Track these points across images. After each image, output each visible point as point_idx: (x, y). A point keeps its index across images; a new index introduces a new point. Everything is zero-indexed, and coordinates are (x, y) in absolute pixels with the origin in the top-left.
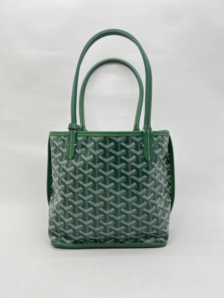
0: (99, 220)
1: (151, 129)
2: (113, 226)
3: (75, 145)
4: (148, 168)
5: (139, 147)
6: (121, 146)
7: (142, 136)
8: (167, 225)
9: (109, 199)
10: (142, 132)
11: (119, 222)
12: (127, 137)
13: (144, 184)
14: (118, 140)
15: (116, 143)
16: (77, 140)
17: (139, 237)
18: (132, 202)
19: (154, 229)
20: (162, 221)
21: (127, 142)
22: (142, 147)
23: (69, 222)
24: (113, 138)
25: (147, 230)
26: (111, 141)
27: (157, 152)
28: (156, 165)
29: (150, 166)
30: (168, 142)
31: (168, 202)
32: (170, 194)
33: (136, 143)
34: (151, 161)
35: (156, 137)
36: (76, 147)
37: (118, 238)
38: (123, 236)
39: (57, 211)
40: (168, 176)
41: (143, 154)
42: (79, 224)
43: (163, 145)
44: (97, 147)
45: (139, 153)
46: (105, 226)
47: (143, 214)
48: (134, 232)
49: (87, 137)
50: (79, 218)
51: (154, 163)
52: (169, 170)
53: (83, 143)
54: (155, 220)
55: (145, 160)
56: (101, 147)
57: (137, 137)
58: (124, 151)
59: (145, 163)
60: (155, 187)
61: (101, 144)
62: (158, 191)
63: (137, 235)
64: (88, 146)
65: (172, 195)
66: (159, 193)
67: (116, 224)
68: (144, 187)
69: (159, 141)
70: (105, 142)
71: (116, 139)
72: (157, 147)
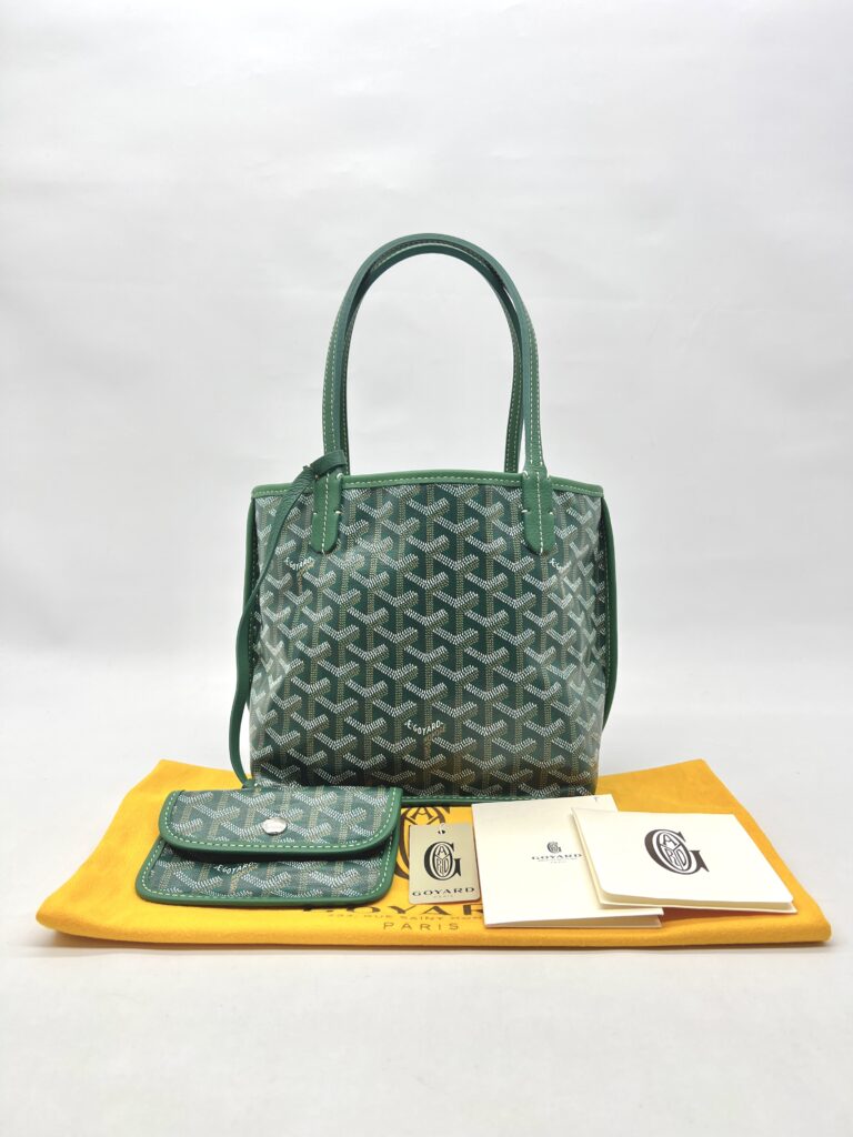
0: (403, 718)
1: (544, 469)
2: (443, 736)
3: (338, 512)
4: (537, 574)
5: (515, 518)
6: (467, 507)
7: (521, 487)
8: (594, 751)
9: (433, 655)
10: (521, 478)
11: (459, 725)
12: (481, 485)
13: (530, 615)
14: (459, 491)
15: (452, 500)
16: (342, 500)
17: (515, 777)
18: (495, 663)
19: (556, 750)
20: (580, 730)
21: (483, 500)
22: (522, 517)
23: (316, 730)
24: (444, 488)
25: (539, 754)
26: (439, 494)
27: (564, 533)
28: (561, 569)
29: (545, 569)
30: (599, 517)
31: (597, 687)
32: (604, 670)
33: (507, 505)
34: (546, 553)
35: (559, 492)
36: (340, 518)
37: (454, 777)
38: (470, 772)
39: (280, 703)
40: (597, 616)
41: (524, 534)
42: (345, 734)
43: (583, 519)
44: (403, 511)
45: (514, 531)
46: (420, 738)
47: (525, 702)
48: (500, 758)
49: (373, 489)
50: (345, 714)
51: (556, 561)
52: (602, 599)
53: (363, 507)
54: (559, 722)
55: (530, 550)
56: (411, 512)
57: (510, 488)
58: (473, 521)
59: (529, 559)
60: (559, 629)
61: (412, 504)
62: (567, 645)
63: (508, 769)
64: (376, 513)
65: (609, 672)
66: (571, 650)
67: (452, 730)
68: (529, 624)
69: (567, 504)
70: (422, 499)
71: (451, 490)
72: (563, 521)
